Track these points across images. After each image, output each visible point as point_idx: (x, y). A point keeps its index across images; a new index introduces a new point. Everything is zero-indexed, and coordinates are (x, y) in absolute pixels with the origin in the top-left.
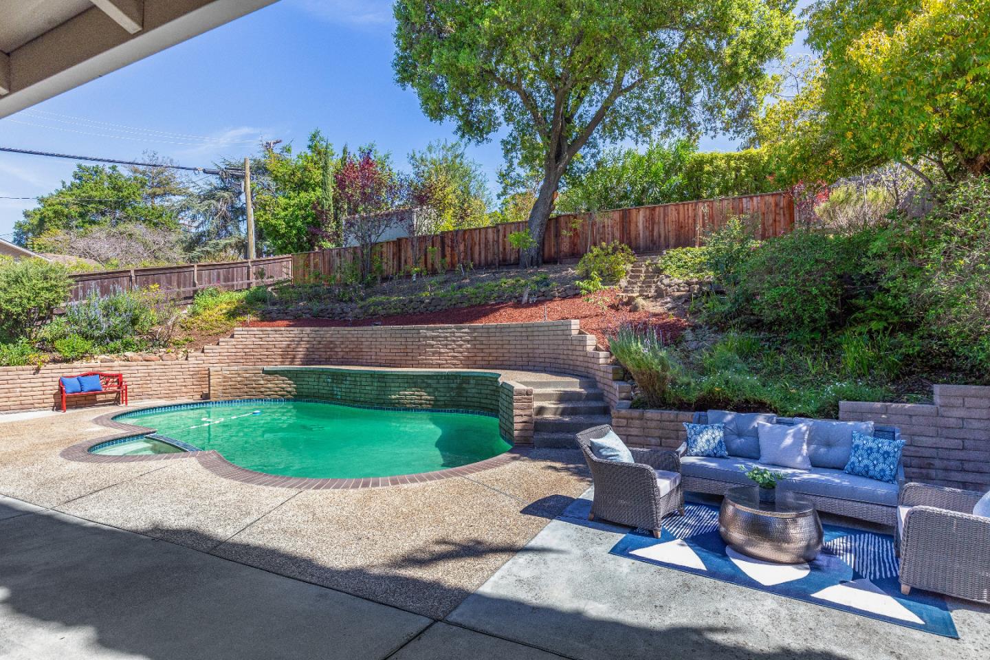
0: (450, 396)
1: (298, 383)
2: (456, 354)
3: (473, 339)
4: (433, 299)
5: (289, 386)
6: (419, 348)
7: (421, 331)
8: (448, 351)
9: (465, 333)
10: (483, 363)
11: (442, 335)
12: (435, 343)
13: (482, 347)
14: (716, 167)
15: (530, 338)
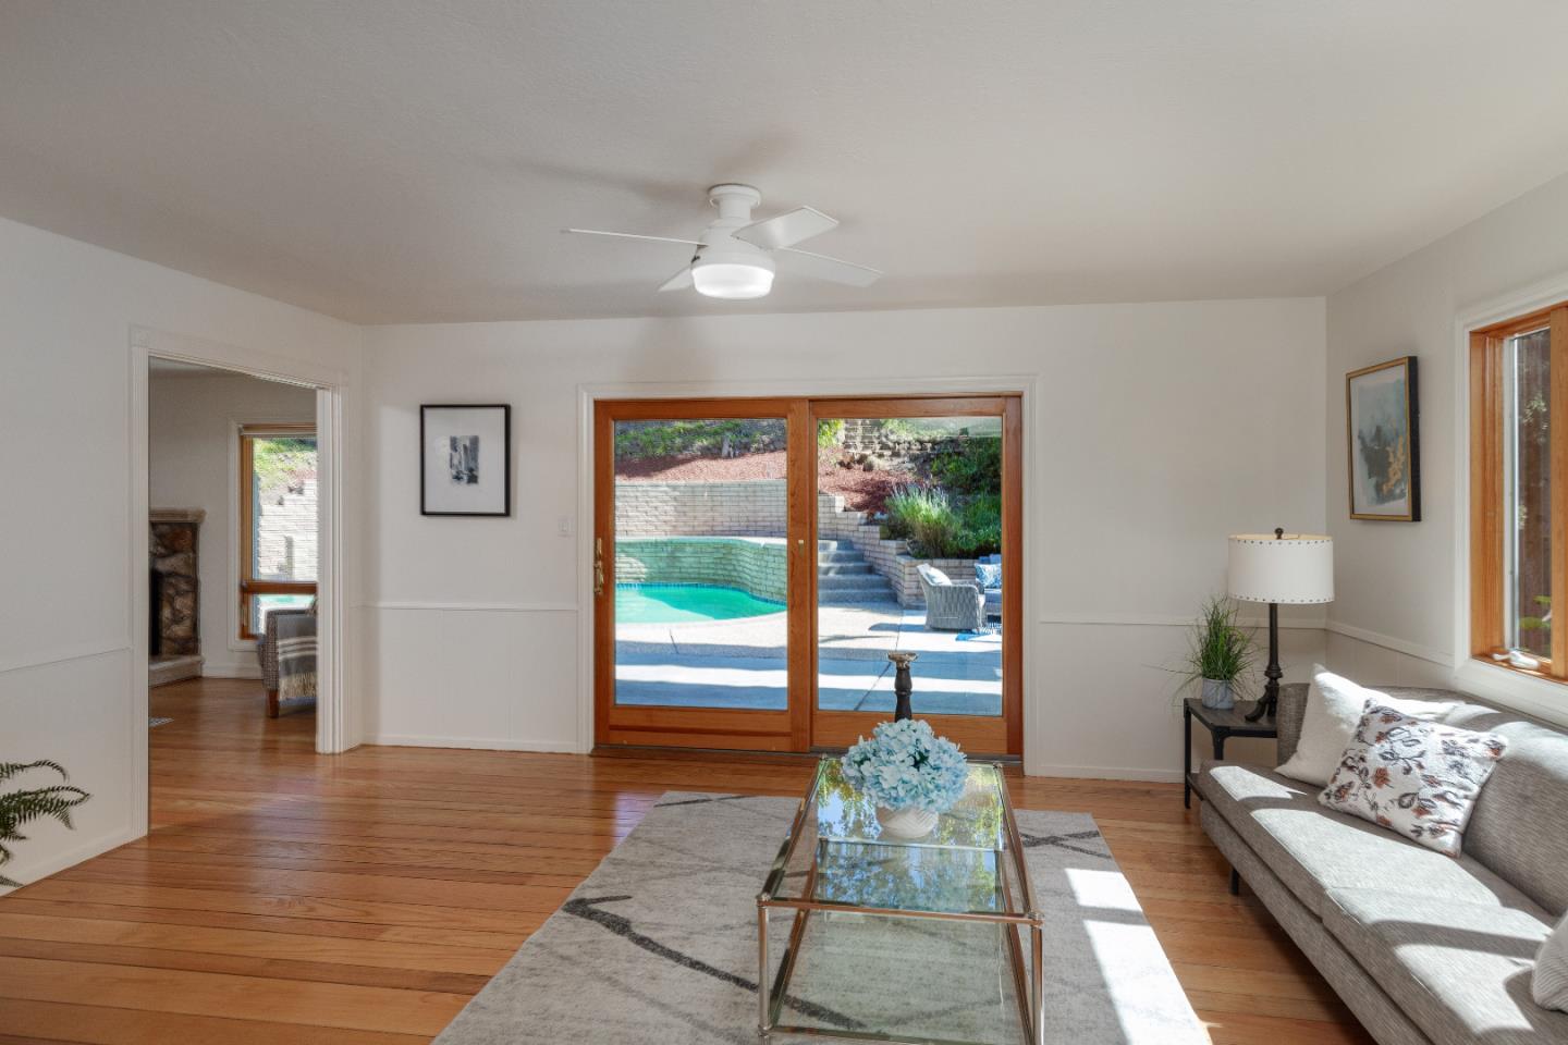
2: (649, 518)
8: (639, 514)
9: (661, 492)
10: (686, 529)
13: (685, 509)
15: (750, 499)
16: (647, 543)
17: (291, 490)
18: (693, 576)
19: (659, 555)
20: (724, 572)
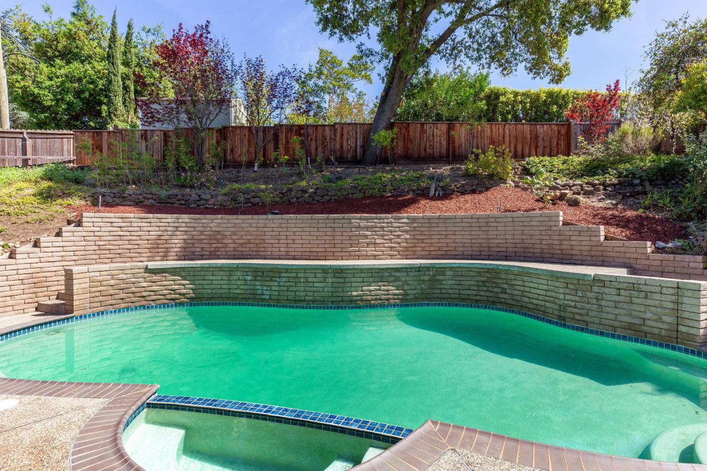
0: (421, 289)
1: (197, 282)
2: (393, 245)
3: (412, 229)
4: (317, 188)
5: (185, 287)
6: (350, 239)
7: (352, 221)
8: (384, 241)
9: (404, 223)
10: (424, 253)
11: (378, 225)
12: (369, 233)
13: (423, 237)
14: (508, 98)
15: (484, 229)
16: (411, 268)
17: (69, 223)
18: (453, 296)
19: (422, 278)
20: (488, 294)
